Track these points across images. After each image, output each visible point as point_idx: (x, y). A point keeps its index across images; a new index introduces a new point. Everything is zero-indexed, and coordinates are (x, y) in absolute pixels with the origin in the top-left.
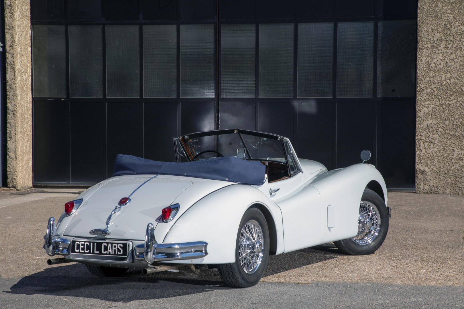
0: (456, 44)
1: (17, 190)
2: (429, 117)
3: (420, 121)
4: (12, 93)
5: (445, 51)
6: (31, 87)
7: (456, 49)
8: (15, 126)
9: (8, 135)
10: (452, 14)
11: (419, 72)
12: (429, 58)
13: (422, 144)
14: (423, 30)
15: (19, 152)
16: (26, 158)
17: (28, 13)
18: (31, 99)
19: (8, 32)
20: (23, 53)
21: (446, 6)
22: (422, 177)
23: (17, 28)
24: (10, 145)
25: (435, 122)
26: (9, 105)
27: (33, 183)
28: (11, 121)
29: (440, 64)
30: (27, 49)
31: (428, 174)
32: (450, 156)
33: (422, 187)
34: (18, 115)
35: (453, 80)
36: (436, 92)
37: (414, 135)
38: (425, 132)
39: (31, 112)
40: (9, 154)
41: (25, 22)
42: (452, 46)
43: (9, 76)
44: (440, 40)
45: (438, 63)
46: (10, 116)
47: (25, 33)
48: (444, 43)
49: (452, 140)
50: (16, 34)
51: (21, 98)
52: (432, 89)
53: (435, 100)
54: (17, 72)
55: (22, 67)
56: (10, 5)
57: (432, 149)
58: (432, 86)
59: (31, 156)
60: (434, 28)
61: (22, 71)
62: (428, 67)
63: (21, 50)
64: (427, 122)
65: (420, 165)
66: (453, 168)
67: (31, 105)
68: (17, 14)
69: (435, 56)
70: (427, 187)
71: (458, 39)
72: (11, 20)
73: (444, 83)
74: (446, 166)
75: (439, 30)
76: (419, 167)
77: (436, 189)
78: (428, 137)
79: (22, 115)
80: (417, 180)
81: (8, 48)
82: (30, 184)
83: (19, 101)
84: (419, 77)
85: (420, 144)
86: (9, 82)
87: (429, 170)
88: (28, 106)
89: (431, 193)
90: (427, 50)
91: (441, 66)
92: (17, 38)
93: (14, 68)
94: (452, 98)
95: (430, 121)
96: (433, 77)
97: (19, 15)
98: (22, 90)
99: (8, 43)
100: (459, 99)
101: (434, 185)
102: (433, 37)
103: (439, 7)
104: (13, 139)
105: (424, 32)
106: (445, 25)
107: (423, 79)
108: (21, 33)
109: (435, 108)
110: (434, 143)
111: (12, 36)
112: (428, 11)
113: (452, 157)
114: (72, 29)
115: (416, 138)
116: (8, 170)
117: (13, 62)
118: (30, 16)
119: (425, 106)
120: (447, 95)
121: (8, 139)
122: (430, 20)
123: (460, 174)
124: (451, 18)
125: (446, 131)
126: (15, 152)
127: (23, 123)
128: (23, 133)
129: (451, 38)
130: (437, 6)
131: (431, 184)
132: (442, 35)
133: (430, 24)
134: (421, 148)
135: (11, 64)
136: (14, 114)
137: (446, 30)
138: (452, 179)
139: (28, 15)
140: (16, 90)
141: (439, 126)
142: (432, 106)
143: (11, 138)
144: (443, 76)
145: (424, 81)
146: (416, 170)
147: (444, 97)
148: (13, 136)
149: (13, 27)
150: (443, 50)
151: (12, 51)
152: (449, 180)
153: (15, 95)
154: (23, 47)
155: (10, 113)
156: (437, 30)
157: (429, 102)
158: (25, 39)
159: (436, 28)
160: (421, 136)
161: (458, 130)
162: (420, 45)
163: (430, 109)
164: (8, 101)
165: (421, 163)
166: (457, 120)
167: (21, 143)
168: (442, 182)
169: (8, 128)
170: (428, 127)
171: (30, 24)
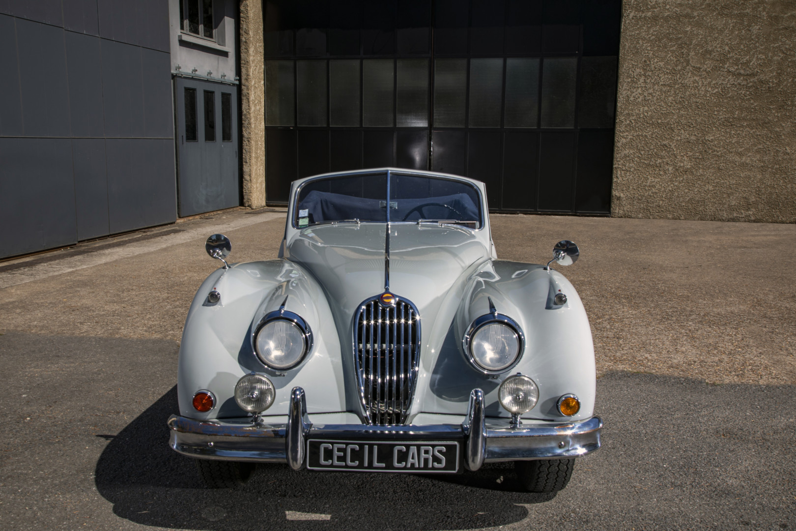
0: (654, 79)
1: (252, 209)
2: (627, 147)
3: (619, 151)
4: (247, 122)
5: (644, 85)
6: (264, 117)
7: (654, 84)
8: (250, 152)
9: (244, 160)
10: (651, 51)
11: (619, 105)
12: (629, 92)
13: (619, 172)
14: (624, 65)
15: (253, 175)
16: (260, 181)
17: (262, 50)
18: (264, 127)
19: (243, 67)
20: (256, 85)
21: (646, 43)
22: (618, 202)
23: (251, 62)
24: (246, 169)
25: (632, 152)
26: (245, 134)
27: (266, 203)
28: (246, 147)
29: (639, 97)
30: (260, 82)
31: (623, 199)
32: (644, 184)
33: (617, 211)
34: (253, 142)
35: (650, 113)
36: (634, 124)
37: (612, 164)
38: (622, 161)
39: (264, 139)
40: (245, 177)
41: (259, 58)
42: (651, 81)
43: (244, 106)
44: (640, 76)
45: (637, 97)
46: (245, 143)
47: (258, 67)
48: (643, 78)
49: (646, 169)
50: (250, 68)
51: (255, 126)
52: (630, 121)
53: (633, 131)
54: (251, 103)
55: (256, 99)
56: (246, 42)
57: (628, 177)
58: (631, 118)
59: (264, 179)
60: (634, 63)
61: (256, 102)
62: (627, 101)
63: (255, 83)
64: (625, 152)
65: (616, 191)
66: (646, 194)
67: (264, 133)
68: (251, 50)
69: (635, 90)
70: (621, 212)
71: (656, 74)
72: (246, 55)
73: (642, 116)
74: (640, 192)
75: (639, 66)
76: (615, 193)
77: (630, 213)
78: (625, 166)
79: (256, 142)
80: (613, 206)
81: (243, 81)
82: (264, 203)
83: (253, 130)
84: (619, 110)
85: (617, 172)
86: (244, 112)
87: (624, 196)
88: (261, 133)
89: (625, 217)
90: (627, 84)
91: (640, 100)
92: (251, 72)
93: (248, 99)
94: (648, 130)
95: (628, 151)
96: (632, 110)
97: (253, 51)
98: (256, 119)
99: (244, 77)
100: (655, 131)
101: (629, 210)
102: (634, 72)
103: (639, 43)
104: (248, 163)
105: (625, 67)
106: (645, 61)
107: (622, 111)
108: (255, 67)
109: (632, 139)
110: (630, 171)
111: (247, 70)
112: (629, 47)
113: (646, 184)
114: (301, 64)
115: (614, 166)
116: (244, 191)
117: (248, 94)
118: (263, 52)
119: (623, 137)
120: (644, 127)
121: (244, 164)
122: (631, 56)
123: (652, 200)
124: (651, 54)
125: (642, 160)
126: (250, 175)
127: (257, 149)
128: (257, 158)
129: (650, 73)
130: (638, 43)
131: (625, 209)
132: (641, 71)
133: (631, 60)
134: (618, 176)
135: (246, 96)
136: (248, 141)
137: (646, 66)
138: (645, 205)
139: (261, 51)
140: (250, 119)
141: (635, 156)
142: (630, 137)
143: (246, 162)
144: (641, 109)
145: (624, 114)
146: (613, 196)
147: (641, 129)
148: (248, 161)
149: (247, 62)
150: (643, 85)
151: (247, 84)
152: (642, 205)
153: (250, 124)
154: (256, 80)
155: (246, 140)
156: (637, 65)
157: (627, 134)
158: (258, 73)
159: (636, 64)
160: (618, 164)
161: (653, 160)
162: (621, 80)
163: (628, 140)
164: (244, 129)
165: (617, 189)
166: (652, 151)
167: (255, 167)
168: (635, 207)
169: (244, 154)
170: (625, 156)
171: (263, 60)
